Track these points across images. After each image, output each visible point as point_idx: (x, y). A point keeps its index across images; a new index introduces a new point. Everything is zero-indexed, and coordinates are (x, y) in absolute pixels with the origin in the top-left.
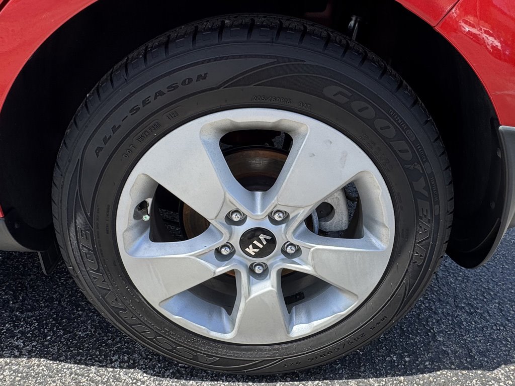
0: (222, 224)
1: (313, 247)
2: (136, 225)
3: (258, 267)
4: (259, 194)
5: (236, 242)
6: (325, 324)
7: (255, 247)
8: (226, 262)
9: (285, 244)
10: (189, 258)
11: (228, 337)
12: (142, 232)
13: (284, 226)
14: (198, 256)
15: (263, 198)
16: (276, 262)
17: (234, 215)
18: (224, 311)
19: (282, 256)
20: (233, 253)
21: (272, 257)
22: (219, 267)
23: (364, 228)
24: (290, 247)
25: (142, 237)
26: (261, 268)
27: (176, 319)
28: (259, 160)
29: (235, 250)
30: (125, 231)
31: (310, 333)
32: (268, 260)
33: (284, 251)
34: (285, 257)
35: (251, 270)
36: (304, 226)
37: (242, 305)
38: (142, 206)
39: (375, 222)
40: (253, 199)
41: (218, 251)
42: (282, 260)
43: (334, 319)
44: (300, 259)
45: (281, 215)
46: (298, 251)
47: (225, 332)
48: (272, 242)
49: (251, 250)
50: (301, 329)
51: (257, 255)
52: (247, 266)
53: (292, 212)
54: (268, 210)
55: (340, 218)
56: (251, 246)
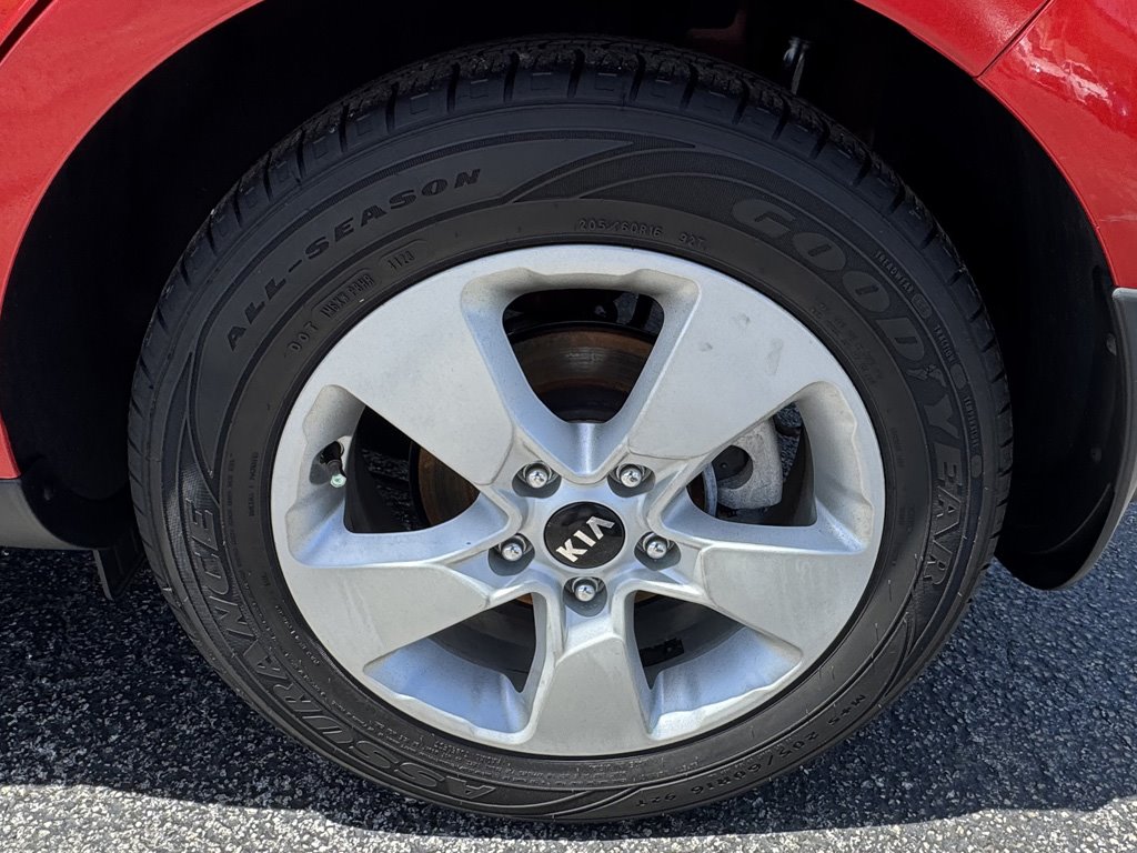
0: (507, 495)
1: (707, 545)
2: (316, 495)
3: (583, 587)
4: (587, 429)
5: (535, 533)
6: (730, 711)
7: (578, 544)
8: (515, 577)
9: (644, 537)
10: (433, 569)
11: (516, 740)
12: (327, 511)
13: (641, 498)
14: (454, 565)
15: (598, 437)
16: (625, 578)
17: (532, 475)
18: (506, 681)
19: (638, 564)
20: (529, 556)
21: (615, 566)
22: (497, 587)
23: (817, 502)
24: (654, 543)
25: (329, 521)
26: (590, 589)
27: (402, 701)
28: (587, 352)
29: (533, 549)
30: (290, 510)
31: (698, 730)
32: (606, 572)
33: (641, 553)
34: (644, 567)
35: (568, 594)
36: (686, 497)
37: (547, 671)
38: (330, 453)
39: (842, 490)
40: (576, 438)
41: (496, 553)
42: (638, 573)
43: (750, 700)
44: (675, 570)
45: (636, 474)
46: (673, 551)
47: (509, 730)
48: (616, 533)
49: (569, 551)
50: (676, 723)
51: (582, 562)
52: (559, 585)
53: (659, 470)
54: (608, 465)
55: (765, 481)
56: (568, 543)
